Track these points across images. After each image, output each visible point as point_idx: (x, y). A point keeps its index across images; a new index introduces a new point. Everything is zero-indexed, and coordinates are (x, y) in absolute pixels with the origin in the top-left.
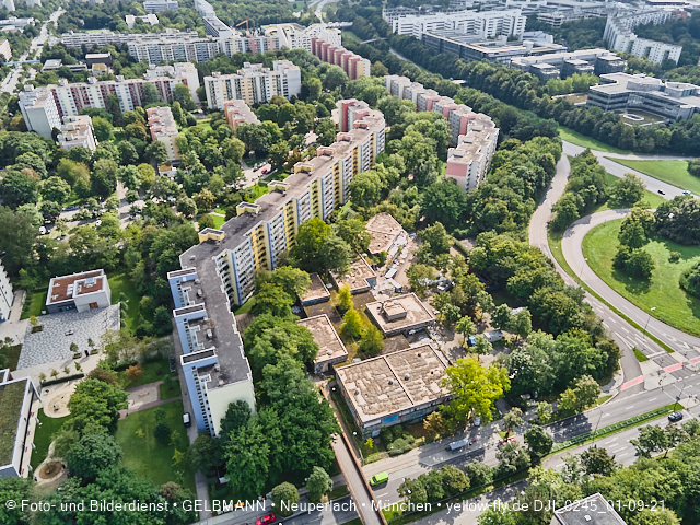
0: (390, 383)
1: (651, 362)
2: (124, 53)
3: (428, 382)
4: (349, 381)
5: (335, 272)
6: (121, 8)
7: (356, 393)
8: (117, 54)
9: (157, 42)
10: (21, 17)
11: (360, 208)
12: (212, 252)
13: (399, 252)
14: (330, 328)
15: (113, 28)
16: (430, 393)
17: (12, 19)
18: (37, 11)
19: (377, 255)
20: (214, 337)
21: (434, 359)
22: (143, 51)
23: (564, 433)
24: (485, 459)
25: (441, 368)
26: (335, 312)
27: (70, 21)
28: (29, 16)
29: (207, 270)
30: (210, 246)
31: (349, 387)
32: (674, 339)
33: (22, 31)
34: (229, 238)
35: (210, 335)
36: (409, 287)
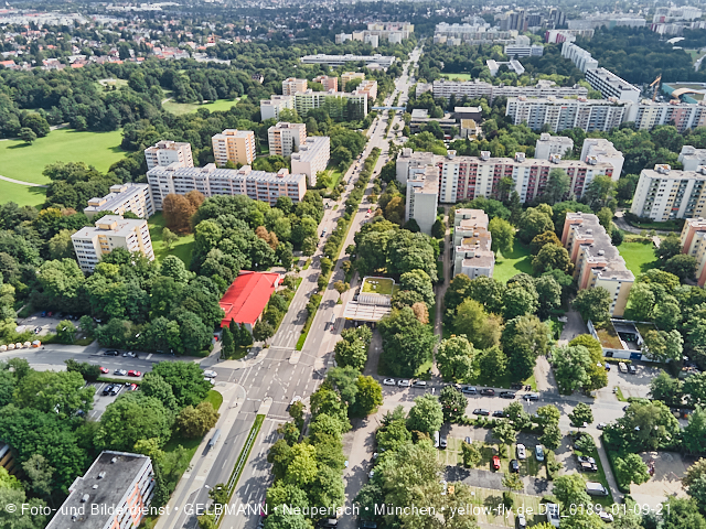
2: (497, 110)
6: (480, 51)
8: (489, 110)
9: (543, 101)
10: (384, 54)
15: (475, 74)
17: (377, 56)
18: (398, 49)
22: (524, 111)
27: (432, 65)
28: (390, 55)
33: (386, 70)
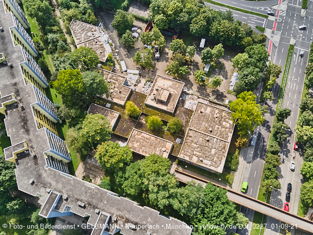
0: (208, 141)
1: (267, 29)
3: (220, 124)
4: (191, 158)
5: (102, 93)
7: (202, 161)
11: (55, 28)
12: (36, 164)
13: (111, 45)
14: (146, 135)
16: (227, 130)
19: (107, 60)
20: (136, 224)
21: (209, 109)
23: (274, 96)
24: (264, 136)
25: (217, 111)
26: (133, 121)
29: (57, 182)
30: (26, 160)
31: (195, 160)
32: (263, 9)
34: (30, 140)
35: (133, 227)
36: (140, 67)
